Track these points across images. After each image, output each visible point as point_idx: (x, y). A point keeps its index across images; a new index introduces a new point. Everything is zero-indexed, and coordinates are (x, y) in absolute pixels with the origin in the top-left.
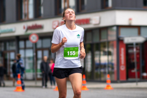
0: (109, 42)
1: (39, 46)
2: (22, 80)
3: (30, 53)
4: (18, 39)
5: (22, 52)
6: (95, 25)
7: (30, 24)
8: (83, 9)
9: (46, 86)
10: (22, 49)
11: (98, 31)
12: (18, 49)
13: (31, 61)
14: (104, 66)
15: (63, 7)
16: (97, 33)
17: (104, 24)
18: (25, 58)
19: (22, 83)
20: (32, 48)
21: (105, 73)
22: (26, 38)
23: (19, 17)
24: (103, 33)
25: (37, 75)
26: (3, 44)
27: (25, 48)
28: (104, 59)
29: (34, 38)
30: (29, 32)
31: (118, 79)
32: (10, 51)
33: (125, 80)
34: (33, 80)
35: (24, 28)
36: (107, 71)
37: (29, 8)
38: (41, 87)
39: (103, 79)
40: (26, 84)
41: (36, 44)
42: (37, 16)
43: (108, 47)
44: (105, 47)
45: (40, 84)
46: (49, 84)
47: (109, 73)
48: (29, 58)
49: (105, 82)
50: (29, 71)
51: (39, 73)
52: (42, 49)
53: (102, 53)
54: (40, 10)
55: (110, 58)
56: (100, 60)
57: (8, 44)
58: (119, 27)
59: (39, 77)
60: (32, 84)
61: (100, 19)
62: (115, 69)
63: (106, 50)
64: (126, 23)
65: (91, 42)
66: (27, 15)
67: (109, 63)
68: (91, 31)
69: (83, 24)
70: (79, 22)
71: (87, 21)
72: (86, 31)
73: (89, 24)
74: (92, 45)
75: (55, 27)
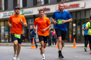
4: (35, 17)
6: (82, 7)
7: (42, 8)
11: (84, 11)
16: (83, 13)
17: (87, 7)
23: (35, 4)
32: (30, 25)
42: (46, 2)
61: (85, 3)
65: (79, 18)
68: (79, 11)
69: (75, 7)
70: (72, 6)
71: (77, 6)
72: (77, 12)
73: (78, 7)
74: (81, 20)
75: (57, 9)
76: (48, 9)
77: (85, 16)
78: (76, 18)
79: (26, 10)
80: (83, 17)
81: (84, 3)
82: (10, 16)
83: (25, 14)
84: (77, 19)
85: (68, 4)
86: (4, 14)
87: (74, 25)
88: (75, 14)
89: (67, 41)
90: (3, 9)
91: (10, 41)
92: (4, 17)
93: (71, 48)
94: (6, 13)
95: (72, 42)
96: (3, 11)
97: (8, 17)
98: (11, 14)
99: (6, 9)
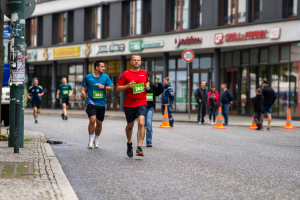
0: (291, 64)
1: (195, 66)
2: (169, 112)
3: (183, 76)
4: (167, 56)
5: (172, 75)
6: (273, 39)
7: (184, 36)
8: (256, 17)
9: (203, 121)
10: (172, 70)
11: (277, 47)
12: (167, 70)
13: (185, 87)
14: (284, 96)
15: (229, 14)
16: (275, 51)
17: (284, 39)
18: (175, 82)
19: (170, 116)
20: (186, 69)
21: (285, 105)
22: (177, 56)
23: (170, 27)
24: (284, 51)
25: (191, 106)
26: (146, 63)
27: (176, 69)
28: (284, 86)
29: (188, 56)
30: (182, 47)
32: (156, 73)
34: (186, 112)
35: (176, 41)
36: (287, 102)
37: (184, 15)
38: (197, 122)
39: (281, 114)
40: (175, 117)
41: (191, 64)
42: (194, 25)
43: (290, 71)
44: (286, 69)
45: (194, 118)
46: (206, 119)
47: (290, 106)
48: (182, 82)
49: (284, 118)
50: (181, 100)
51: (194, 104)
52: (200, 71)
53: (282, 78)
54: (198, 17)
55: (293, 84)
56: (278, 88)
57: (153, 62)
59: (194, 108)
60: (185, 117)
61: (280, 30)
63: (288, 74)
65: (266, 63)
66: (180, 24)
67: (291, 93)
68: (267, 47)
69: (257, 38)
70: (251, 35)
71: (262, 34)
72: (261, 48)
73: (265, 38)
74: (268, 67)
75: (217, 41)
76: (198, 41)
77: (280, 59)
78: (259, 61)
79: (149, 41)
80: (274, 60)
81: (278, 29)
82: (113, 51)
83: (146, 48)
84: (261, 63)
85: (243, 31)
86: (99, 47)
87: (253, 76)
88: (256, 52)
89: (236, 112)
90: (99, 36)
91: (112, 106)
92: (101, 55)
94: (105, 46)
96: (98, 41)
97: (109, 54)
98: (116, 48)
99: (105, 36)
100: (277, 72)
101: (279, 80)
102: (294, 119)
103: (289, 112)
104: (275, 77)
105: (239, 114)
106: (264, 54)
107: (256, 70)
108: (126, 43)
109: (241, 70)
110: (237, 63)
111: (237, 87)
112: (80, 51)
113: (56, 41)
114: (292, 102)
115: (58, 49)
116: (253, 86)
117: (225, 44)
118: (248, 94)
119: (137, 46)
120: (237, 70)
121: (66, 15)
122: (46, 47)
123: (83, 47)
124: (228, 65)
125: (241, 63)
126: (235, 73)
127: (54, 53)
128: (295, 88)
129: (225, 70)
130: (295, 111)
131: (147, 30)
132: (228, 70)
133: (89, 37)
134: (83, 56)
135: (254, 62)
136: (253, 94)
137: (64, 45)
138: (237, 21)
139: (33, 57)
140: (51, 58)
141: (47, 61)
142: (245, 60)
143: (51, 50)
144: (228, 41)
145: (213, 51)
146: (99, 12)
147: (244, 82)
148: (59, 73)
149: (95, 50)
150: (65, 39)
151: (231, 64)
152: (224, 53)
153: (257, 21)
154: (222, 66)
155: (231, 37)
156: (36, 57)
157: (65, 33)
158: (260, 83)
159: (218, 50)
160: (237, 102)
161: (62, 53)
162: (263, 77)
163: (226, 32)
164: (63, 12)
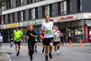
0: (81, 26)
6: (75, 19)
8: (70, 12)
11: (76, 21)
14: (79, 35)
15: (61, 12)
17: (78, 18)
24: (79, 22)
26: (37, 28)
28: (79, 33)
31: (85, 41)
33: (88, 42)
36: (80, 38)
37: (48, 12)
39: (78, 41)
42: (51, 15)
44: (79, 28)
47: (81, 39)
49: (79, 43)
53: (78, 30)
54: (52, 13)
55: (82, 32)
56: (77, 33)
57: (39, 27)
58: (85, 19)
61: (77, 16)
62: (84, 37)
63: (80, 29)
64: (88, 18)
65: (73, 26)
67: (81, 35)
68: (73, 21)
69: (70, 19)
70: (68, 18)
71: (72, 17)
72: (71, 22)
74: (74, 27)
75: (58, 20)
76: (52, 20)
77: (77, 25)
79: (37, 21)
80: (76, 25)
83: (37, 23)
84: (72, 26)
85: (66, 17)
86: (23, 23)
87: (70, 30)
89: (65, 41)
90: (22, 20)
92: (23, 26)
93: (68, 47)
94: (24, 23)
95: (69, 42)
96: (22, 22)
97: (26, 25)
98: (28, 23)
99: (24, 20)
100: (76, 28)
101: (77, 31)
102: (82, 43)
103: (81, 41)
104: (76, 30)
105: (66, 42)
106: (73, 23)
107: (70, 28)
108: (31, 22)
109: (66, 28)
110: (64, 26)
111: (65, 34)
112: (17, 25)
113: (9, 22)
114: (82, 38)
115: (10, 25)
116: (70, 33)
117: (61, 21)
118: (68, 36)
119: (34, 23)
120: (64, 28)
121: (12, 14)
122: (6, 24)
123: (18, 24)
124: (62, 27)
125: (66, 26)
126: (64, 29)
127: (9, 26)
128: (82, 33)
129: (61, 29)
130: (82, 40)
131: (37, 18)
132: (62, 29)
133: (19, 21)
134: (18, 26)
135: (70, 26)
136: (70, 36)
137: (12, 23)
138: (64, 14)
139: (2, 27)
140: (8, 27)
141: (7, 28)
142: (67, 25)
143: (8, 25)
144: (61, 20)
145: (57, 23)
146: (22, 13)
147: (67, 32)
148: (10, 32)
149: (21, 24)
150: (12, 21)
151: (63, 27)
152: (61, 24)
153: (70, 13)
154: (60, 28)
155: (62, 19)
156: (3, 27)
157: (12, 19)
158: (72, 32)
159: (58, 23)
160: (65, 38)
161: (11, 26)
162: (72, 30)
163: (61, 17)
164: (11, 13)
